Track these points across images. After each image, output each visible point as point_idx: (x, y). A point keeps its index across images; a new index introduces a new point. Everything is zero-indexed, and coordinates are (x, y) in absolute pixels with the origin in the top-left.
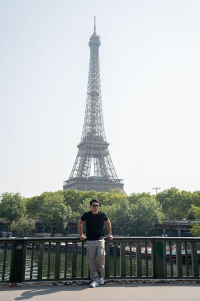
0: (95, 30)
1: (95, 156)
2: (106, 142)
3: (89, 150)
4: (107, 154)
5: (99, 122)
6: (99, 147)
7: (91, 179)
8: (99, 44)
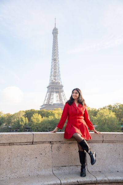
0: (55, 25)
1: (56, 92)
2: (62, 85)
3: (53, 90)
4: (62, 91)
5: (58, 74)
6: (58, 88)
7: (54, 105)
8: (57, 33)
